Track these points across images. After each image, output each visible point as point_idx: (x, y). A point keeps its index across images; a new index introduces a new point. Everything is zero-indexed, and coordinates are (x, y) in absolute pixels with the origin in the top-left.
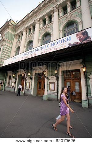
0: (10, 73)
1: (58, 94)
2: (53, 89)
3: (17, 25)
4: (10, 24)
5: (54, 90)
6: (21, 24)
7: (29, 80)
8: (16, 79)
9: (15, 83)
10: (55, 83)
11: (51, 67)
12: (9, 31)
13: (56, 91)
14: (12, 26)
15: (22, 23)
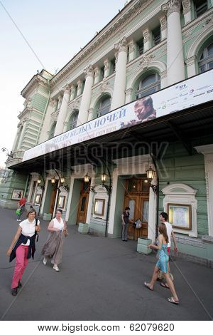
0: (35, 177)
1: (107, 223)
2: (101, 213)
3: (54, 80)
4: (41, 79)
5: (103, 215)
6: (60, 78)
7: (63, 193)
8: (43, 189)
9: (41, 196)
10: (104, 200)
11: (102, 168)
12: (40, 92)
13: (104, 218)
14: (45, 81)
15: (62, 76)
